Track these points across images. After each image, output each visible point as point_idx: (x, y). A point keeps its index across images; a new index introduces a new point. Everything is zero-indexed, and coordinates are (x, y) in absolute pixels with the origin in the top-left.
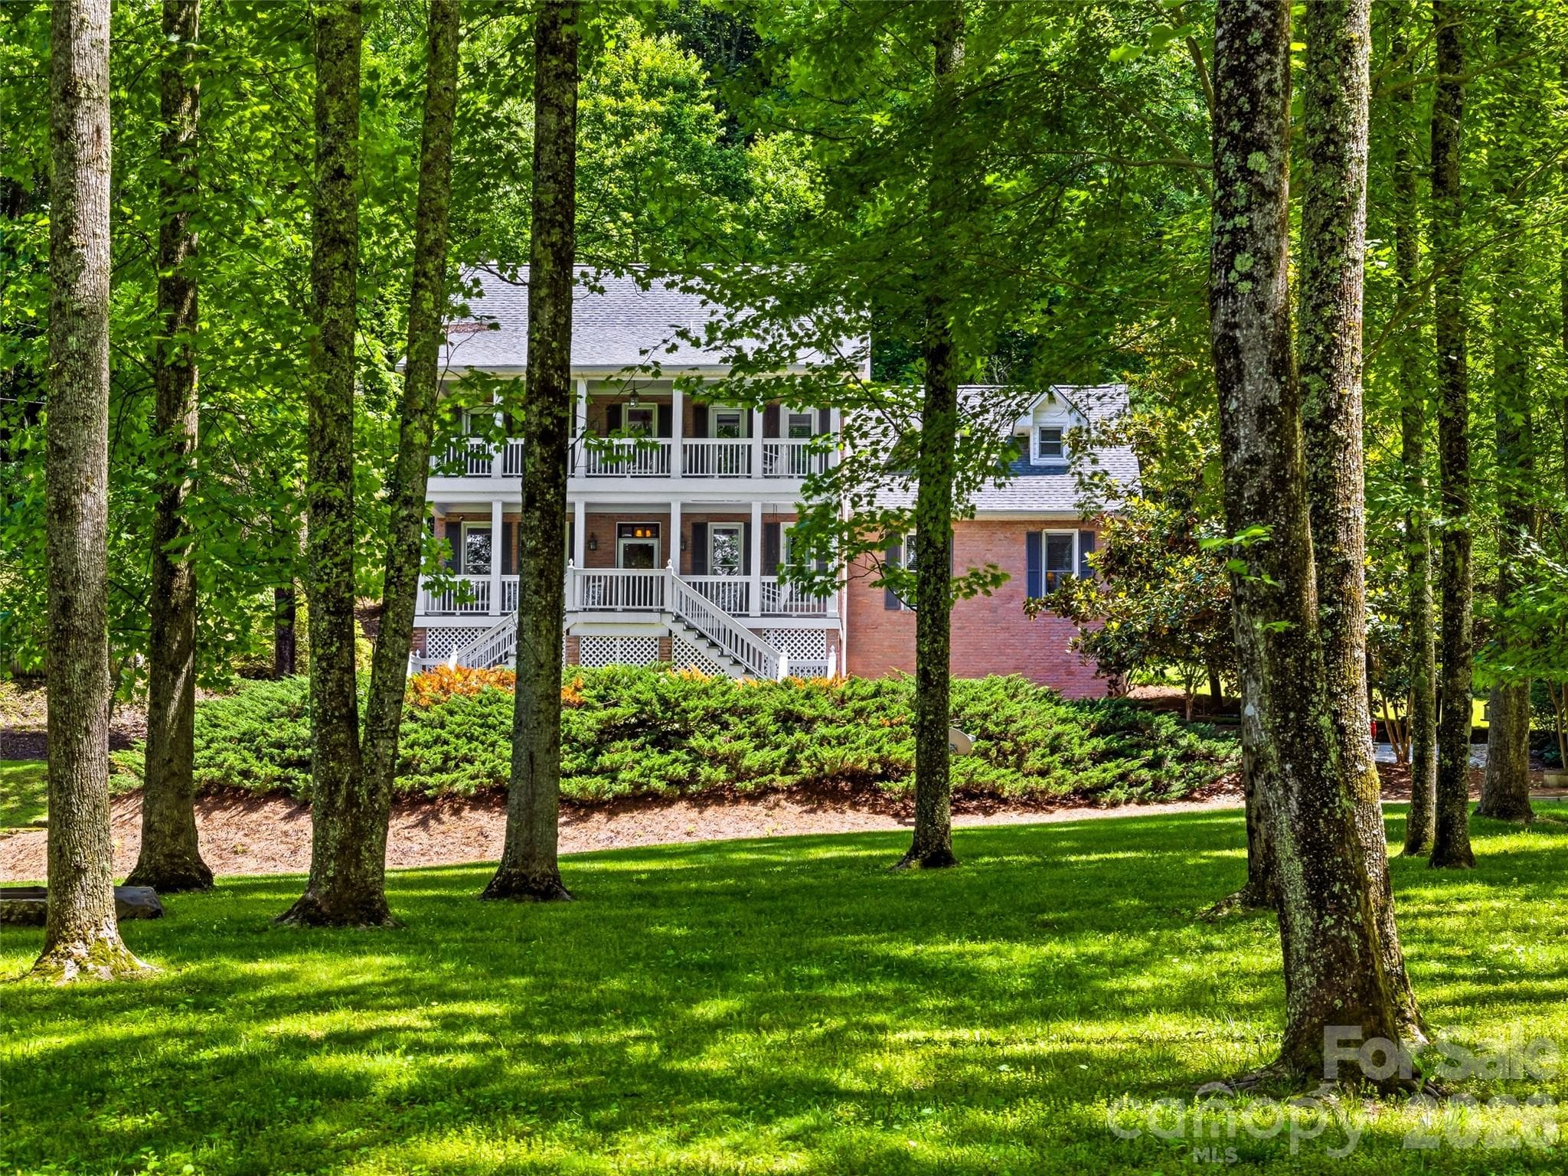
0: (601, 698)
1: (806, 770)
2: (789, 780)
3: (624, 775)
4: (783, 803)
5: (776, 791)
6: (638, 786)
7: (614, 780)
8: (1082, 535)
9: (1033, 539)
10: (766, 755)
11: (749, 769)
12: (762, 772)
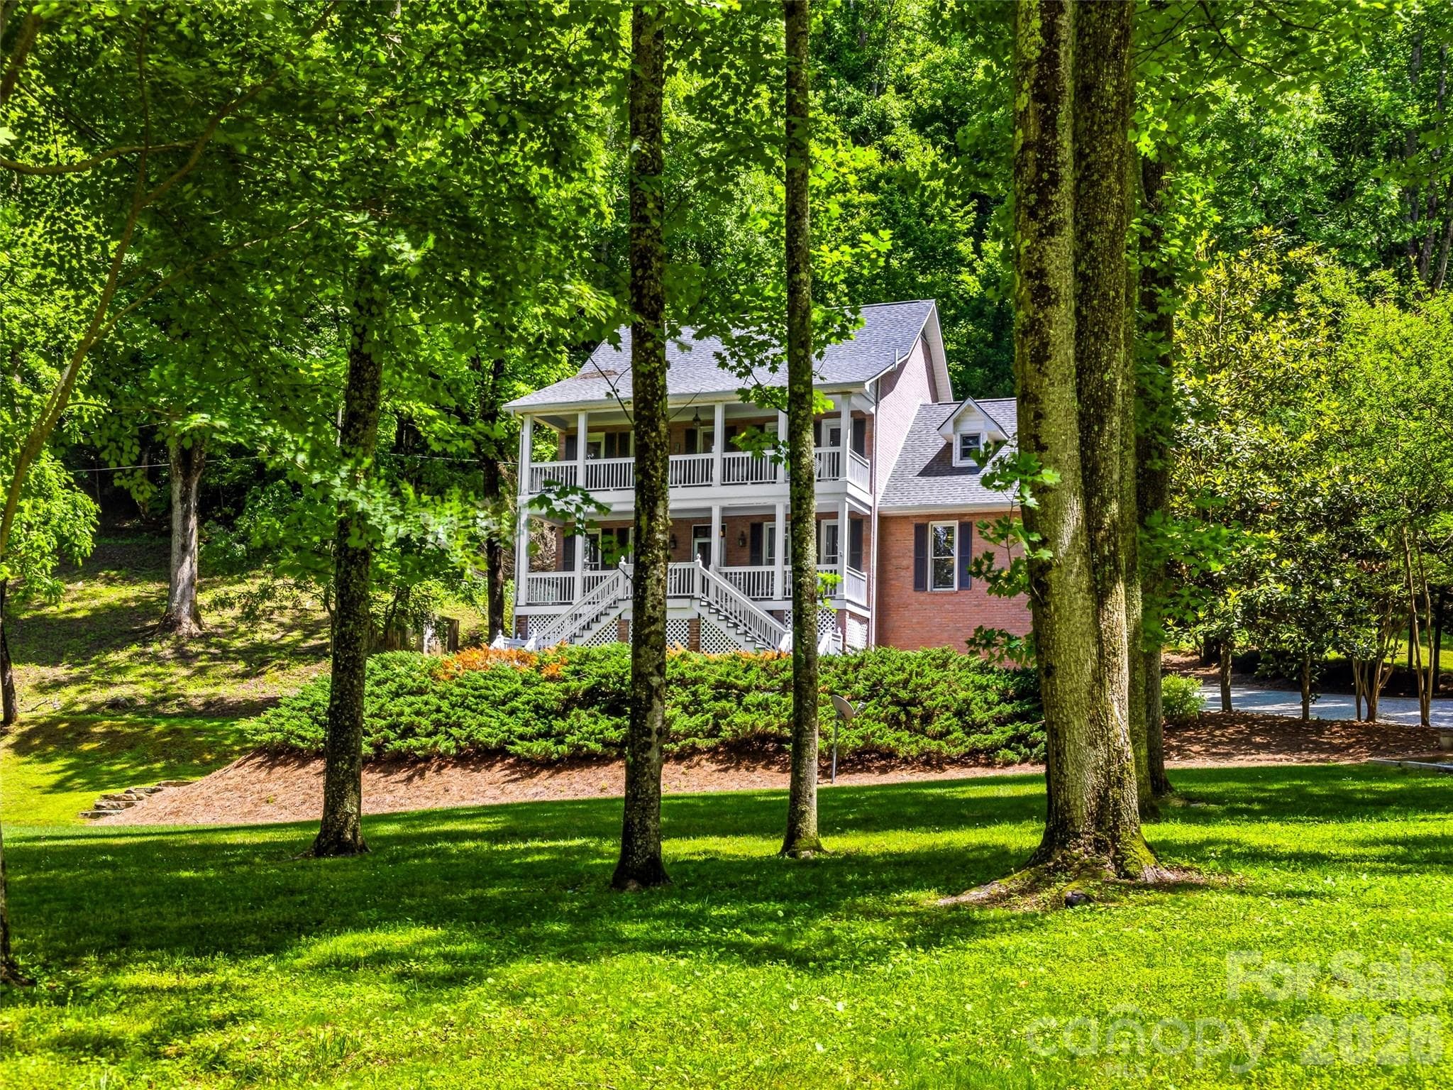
0: (576, 673)
1: (726, 733)
2: (711, 742)
3: (569, 739)
4: (704, 762)
5: (699, 752)
6: (579, 748)
7: (561, 742)
8: (961, 526)
9: (921, 530)
10: (697, 720)
11: (677, 733)
12: (686, 736)
